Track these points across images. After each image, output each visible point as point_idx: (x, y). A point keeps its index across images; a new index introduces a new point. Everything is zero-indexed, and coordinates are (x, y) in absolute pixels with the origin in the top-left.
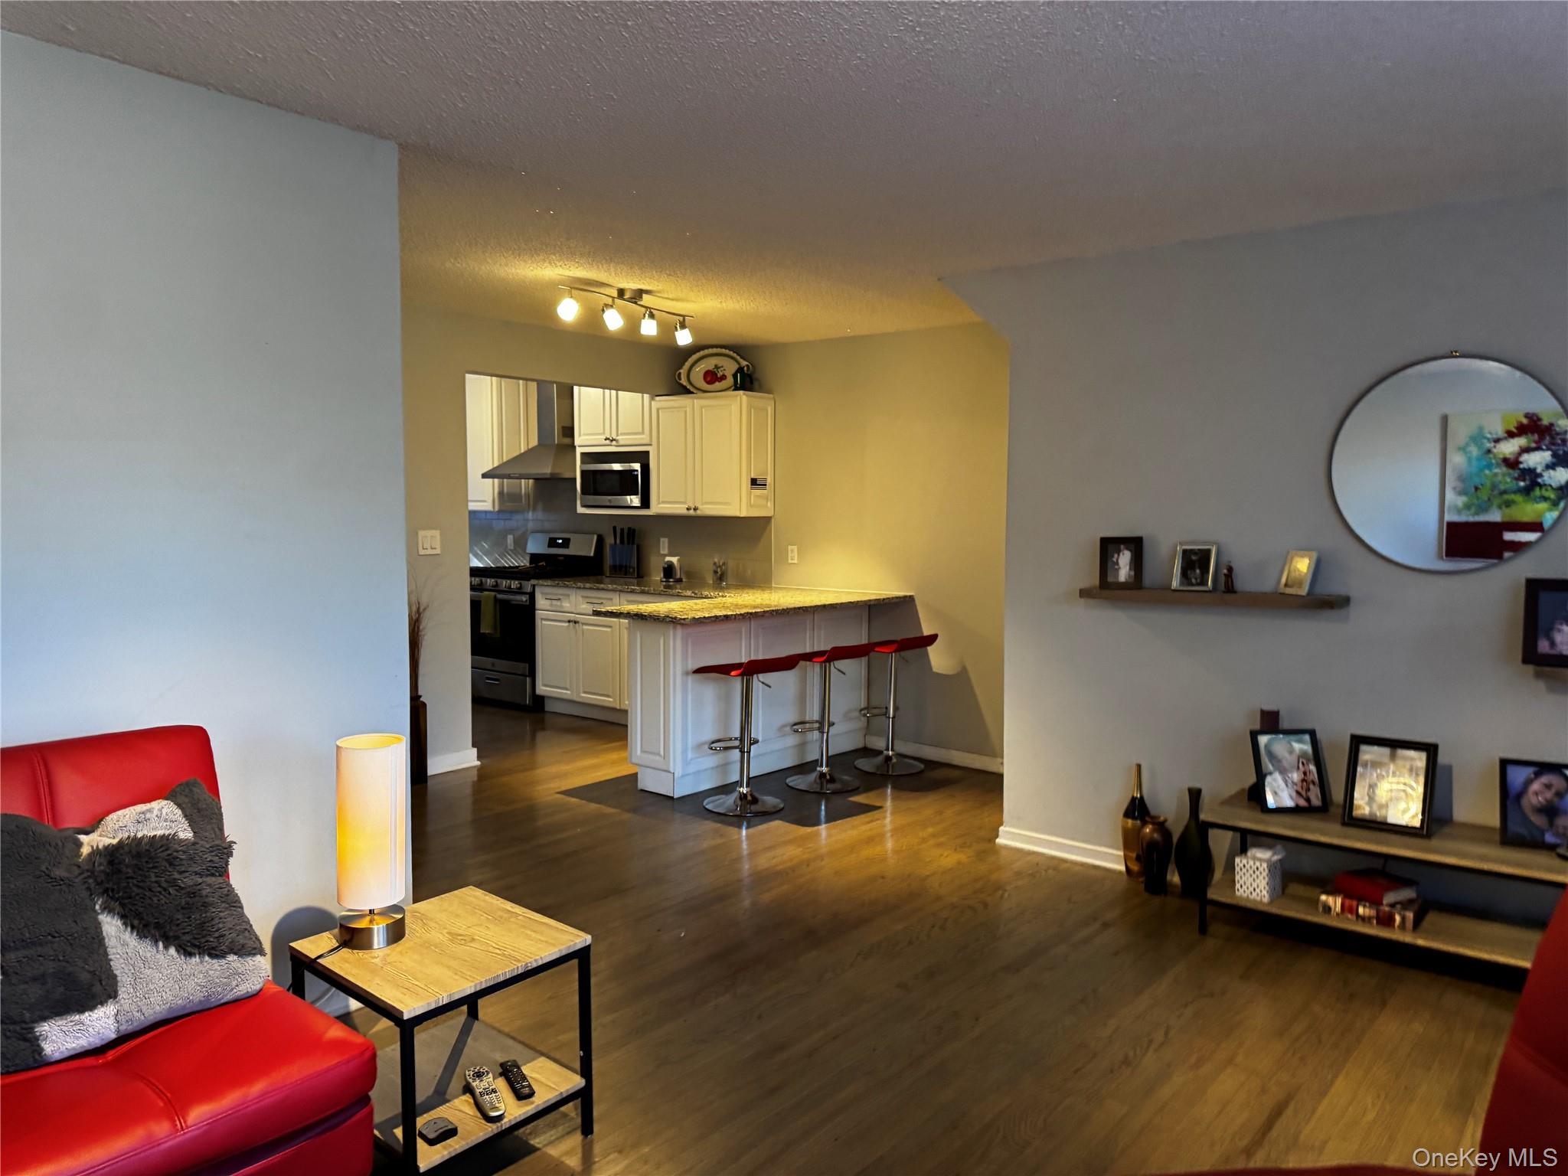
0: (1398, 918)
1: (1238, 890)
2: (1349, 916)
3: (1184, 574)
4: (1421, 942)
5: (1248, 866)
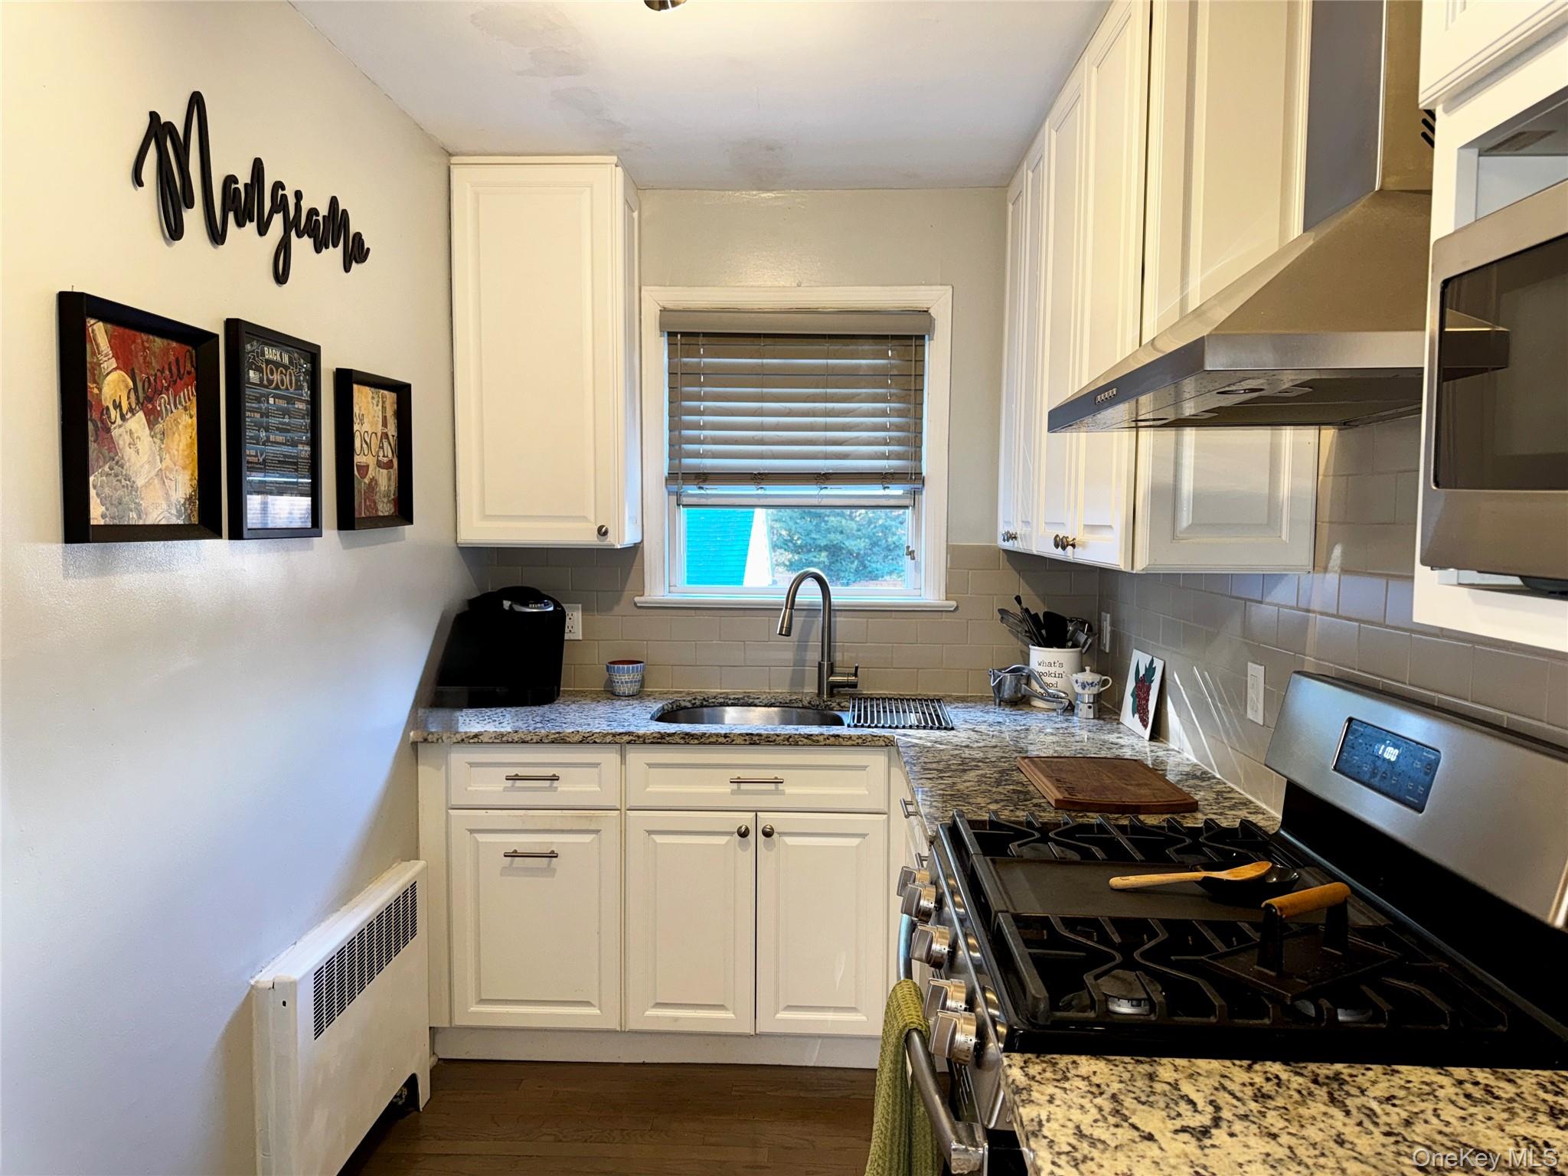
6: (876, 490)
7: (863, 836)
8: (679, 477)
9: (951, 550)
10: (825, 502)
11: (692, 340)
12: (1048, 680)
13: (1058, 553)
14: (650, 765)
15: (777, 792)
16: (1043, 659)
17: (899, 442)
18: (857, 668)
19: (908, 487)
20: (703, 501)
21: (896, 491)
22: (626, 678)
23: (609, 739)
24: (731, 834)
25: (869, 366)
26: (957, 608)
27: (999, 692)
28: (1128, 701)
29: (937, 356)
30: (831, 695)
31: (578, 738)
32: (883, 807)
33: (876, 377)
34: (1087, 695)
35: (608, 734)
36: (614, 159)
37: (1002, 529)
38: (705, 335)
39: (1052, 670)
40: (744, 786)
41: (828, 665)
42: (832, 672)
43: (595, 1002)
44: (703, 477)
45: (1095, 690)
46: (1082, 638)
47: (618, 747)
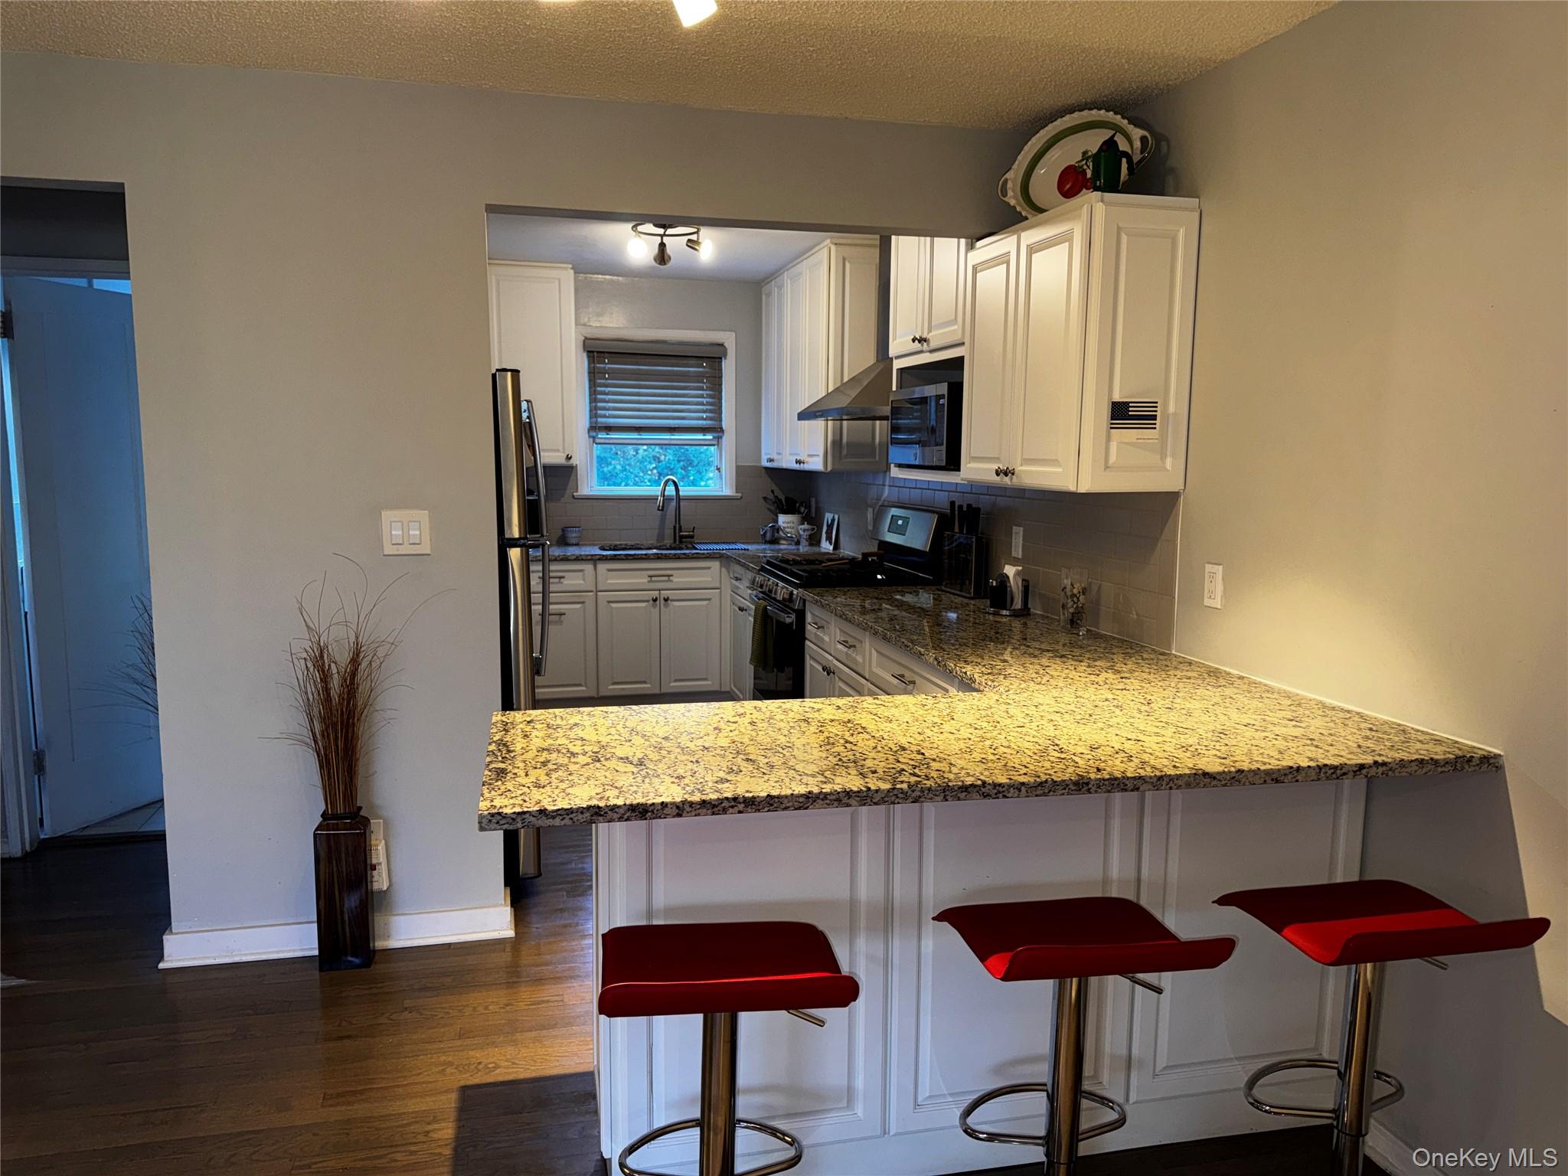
6: (700, 436)
7: (709, 600)
8: (594, 428)
9: (738, 468)
10: (672, 442)
11: (602, 355)
12: (788, 530)
13: (797, 467)
14: (609, 570)
15: (669, 581)
16: (783, 520)
17: (711, 411)
18: (694, 528)
19: (716, 435)
20: (607, 441)
21: (709, 437)
22: (574, 535)
23: (589, 557)
24: (648, 601)
25: (695, 372)
26: (741, 498)
27: (765, 536)
28: (824, 536)
29: (729, 367)
30: (681, 542)
31: (574, 557)
32: (718, 585)
33: (698, 378)
34: (805, 535)
35: (589, 555)
36: (570, 266)
37: (764, 458)
38: (608, 352)
39: (789, 525)
40: (654, 579)
41: (678, 528)
42: (680, 531)
43: (583, 684)
44: (609, 429)
45: (809, 533)
46: (802, 509)
47: (592, 562)
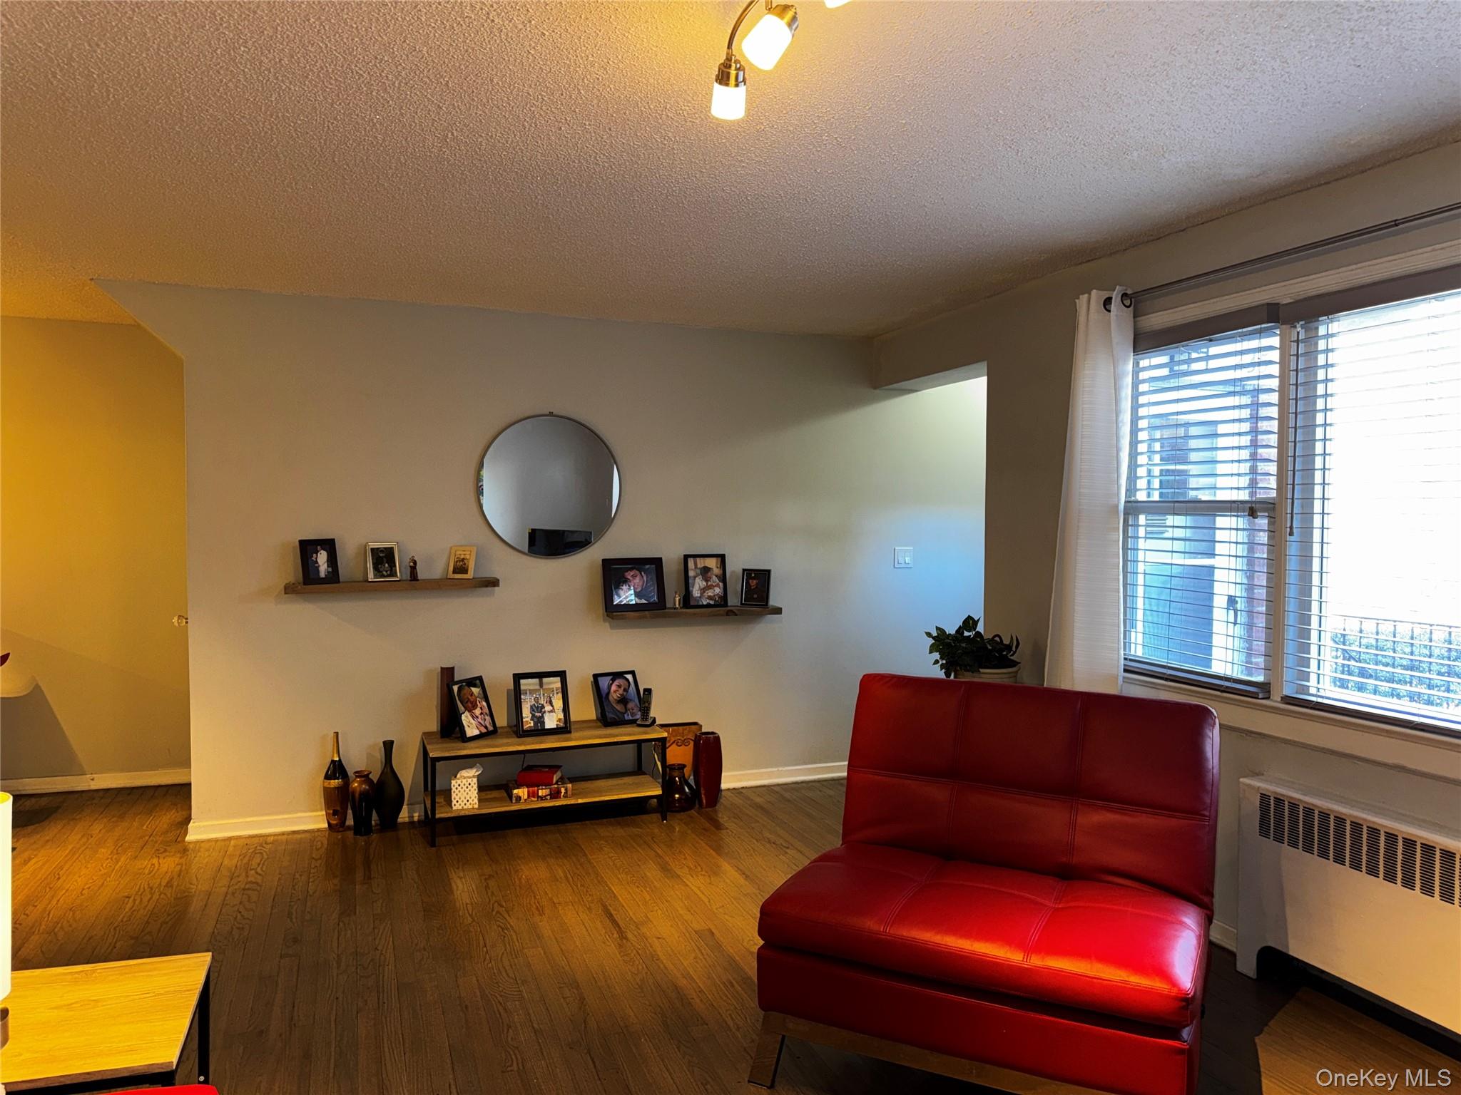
0: (563, 790)
1: (455, 805)
2: (533, 799)
3: (376, 568)
4: (580, 801)
5: (462, 785)
